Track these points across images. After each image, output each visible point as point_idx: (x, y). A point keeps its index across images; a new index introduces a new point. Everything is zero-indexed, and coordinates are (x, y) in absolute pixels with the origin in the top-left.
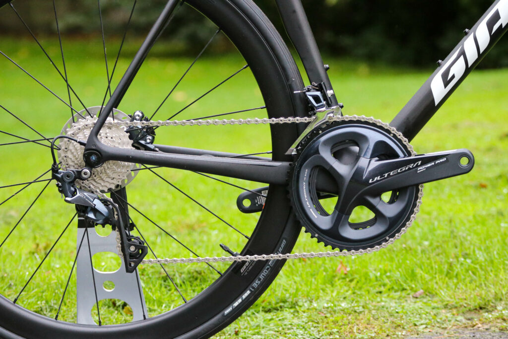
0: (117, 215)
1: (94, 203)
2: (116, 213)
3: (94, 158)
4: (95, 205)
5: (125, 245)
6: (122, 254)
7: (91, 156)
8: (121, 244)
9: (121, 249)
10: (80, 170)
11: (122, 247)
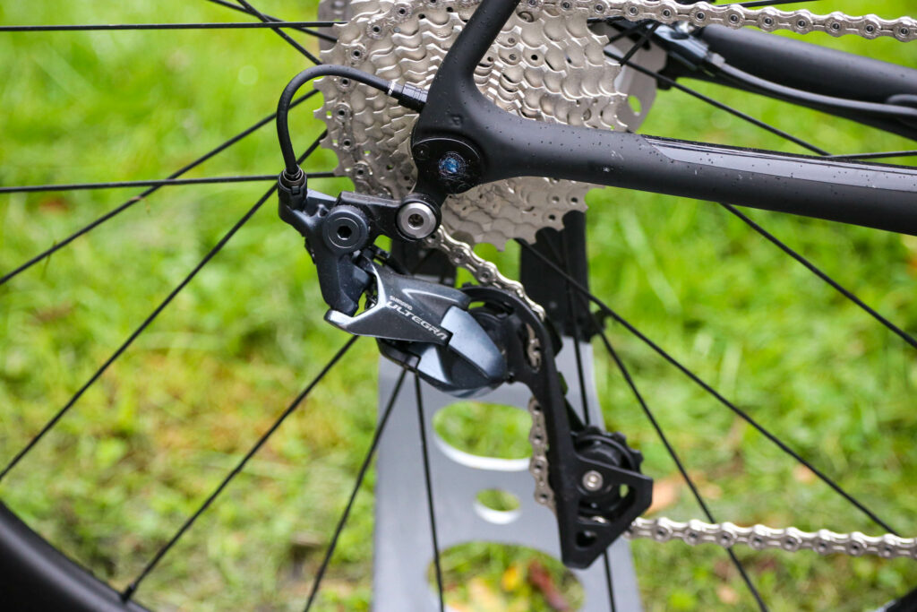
0: (536, 349)
1: (445, 324)
2: (533, 341)
3: (452, 165)
4: (450, 335)
5: (563, 467)
6: (550, 493)
7: (442, 156)
8: (548, 454)
9: (545, 474)
10: (395, 204)
11: (550, 469)
